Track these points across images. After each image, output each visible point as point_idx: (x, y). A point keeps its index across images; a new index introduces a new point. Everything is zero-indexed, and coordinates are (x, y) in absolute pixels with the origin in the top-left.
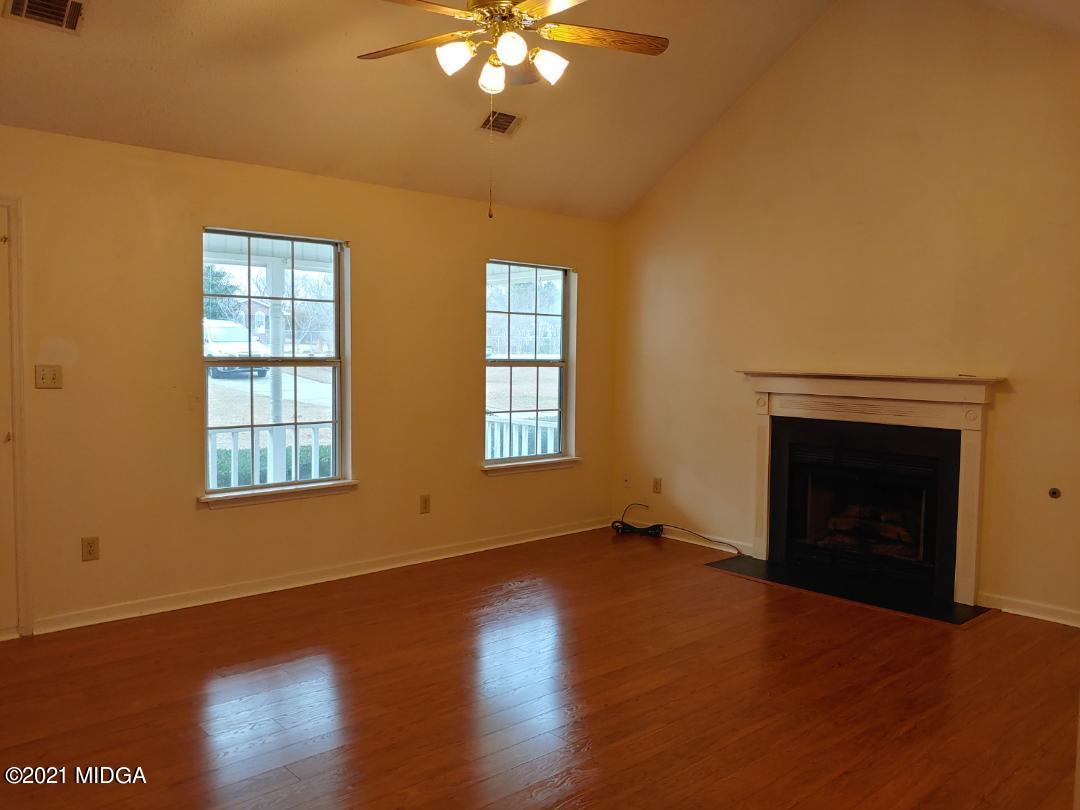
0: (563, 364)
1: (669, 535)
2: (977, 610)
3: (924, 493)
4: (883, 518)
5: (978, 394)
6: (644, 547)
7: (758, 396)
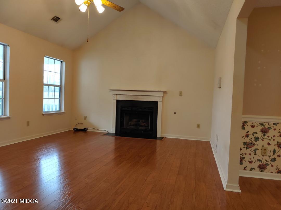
0: (60, 86)
1: (89, 130)
2: (162, 138)
3: (150, 115)
4: (141, 121)
5: (161, 94)
6: (82, 134)
7: (113, 95)
